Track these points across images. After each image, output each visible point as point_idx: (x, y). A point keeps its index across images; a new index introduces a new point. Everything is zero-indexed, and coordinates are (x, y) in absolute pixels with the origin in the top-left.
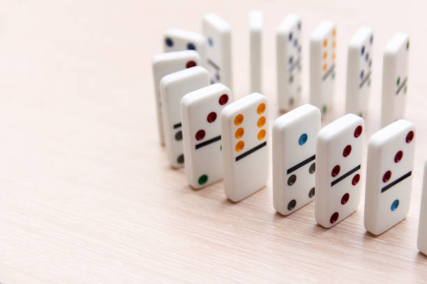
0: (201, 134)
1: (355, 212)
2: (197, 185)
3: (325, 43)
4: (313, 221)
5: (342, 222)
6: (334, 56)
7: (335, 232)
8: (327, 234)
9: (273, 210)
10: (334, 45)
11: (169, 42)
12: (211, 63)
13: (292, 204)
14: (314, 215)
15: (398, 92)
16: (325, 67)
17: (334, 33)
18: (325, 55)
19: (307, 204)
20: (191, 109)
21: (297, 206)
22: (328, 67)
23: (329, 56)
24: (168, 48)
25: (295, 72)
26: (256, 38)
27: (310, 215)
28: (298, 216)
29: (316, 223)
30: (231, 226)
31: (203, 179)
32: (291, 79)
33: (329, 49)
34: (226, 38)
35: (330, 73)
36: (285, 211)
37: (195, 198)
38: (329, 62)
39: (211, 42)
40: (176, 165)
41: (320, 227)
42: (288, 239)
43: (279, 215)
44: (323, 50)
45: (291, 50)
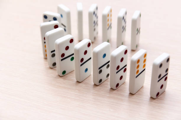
0: (63, 55)
1: (125, 82)
2: (61, 75)
3: (108, 15)
4: (109, 87)
5: (120, 87)
6: (111, 20)
7: (118, 91)
8: (115, 92)
9: (93, 84)
10: (111, 15)
11: (45, 17)
12: (62, 25)
13: (101, 81)
14: (109, 85)
15: (137, 34)
16: (108, 25)
17: (111, 11)
18: (108, 20)
19: (106, 80)
20: (59, 45)
21: (103, 81)
22: (109, 25)
23: (110, 20)
24: (45, 20)
25: (96, 27)
26: (80, 14)
27: (108, 85)
28: (103, 85)
29: (110, 88)
30: (77, 91)
31: (64, 72)
32: (95, 30)
33: (109, 17)
34: (68, 14)
35: (110, 27)
36: (98, 83)
37: (61, 80)
38: (109, 22)
39: (62, 16)
40: (52, 67)
41: (112, 89)
42: (100, 95)
43: (95, 85)
44: (108, 18)
45: (94, 18)
